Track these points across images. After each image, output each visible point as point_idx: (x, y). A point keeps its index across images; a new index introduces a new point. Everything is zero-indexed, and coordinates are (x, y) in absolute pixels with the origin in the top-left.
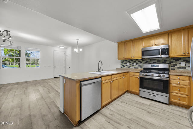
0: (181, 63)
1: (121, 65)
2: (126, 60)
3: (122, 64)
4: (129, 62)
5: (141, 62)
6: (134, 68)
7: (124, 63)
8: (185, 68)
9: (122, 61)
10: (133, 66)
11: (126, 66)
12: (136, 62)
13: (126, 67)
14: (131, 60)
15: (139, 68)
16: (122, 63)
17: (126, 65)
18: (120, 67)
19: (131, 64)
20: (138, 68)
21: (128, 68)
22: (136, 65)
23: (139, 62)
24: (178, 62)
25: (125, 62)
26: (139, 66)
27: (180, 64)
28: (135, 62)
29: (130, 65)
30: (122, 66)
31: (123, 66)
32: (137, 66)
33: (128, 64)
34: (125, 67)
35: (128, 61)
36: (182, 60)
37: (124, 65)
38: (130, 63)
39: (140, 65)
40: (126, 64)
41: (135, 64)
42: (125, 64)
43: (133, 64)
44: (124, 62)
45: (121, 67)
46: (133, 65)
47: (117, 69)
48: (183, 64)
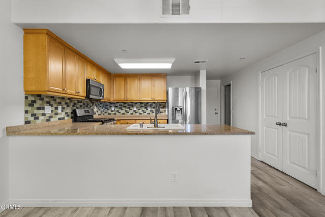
0: (95, 107)
1: (26, 112)
3: (29, 108)
4: (49, 103)
5: (68, 106)
6: (60, 119)
7: (36, 105)
8: (96, 113)
9: (31, 98)
10: (56, 114)
11: (44, 115)
12: (63, 103)
13: (41, 118)
14: (54, 99)
16: (31, 104)
17: (41, 112)
18: (23, 123)
19: (53, 108)
20: (64, 119)
21: (48, 120)
22: (62, 111)
23: (66, 103)
24: (93, 106)
25: (39, 103)
26: (66, 113)
28: (60, 103)
29: (52, 111)
30: (29, 115)
31: (33, 115)
32: (63, 115)
33: (48, 110)
34: (38, 118)
35: (48, 99)
36: (95, 105)
37: (36, 112)
38: (52, 106)
40: (43, 108)
41: (60, 109)
42: (38, 108)
44: (35, 102)
45: (27, 122)
46: (57, 111)
47: (11, 131)
48: (95, 109)
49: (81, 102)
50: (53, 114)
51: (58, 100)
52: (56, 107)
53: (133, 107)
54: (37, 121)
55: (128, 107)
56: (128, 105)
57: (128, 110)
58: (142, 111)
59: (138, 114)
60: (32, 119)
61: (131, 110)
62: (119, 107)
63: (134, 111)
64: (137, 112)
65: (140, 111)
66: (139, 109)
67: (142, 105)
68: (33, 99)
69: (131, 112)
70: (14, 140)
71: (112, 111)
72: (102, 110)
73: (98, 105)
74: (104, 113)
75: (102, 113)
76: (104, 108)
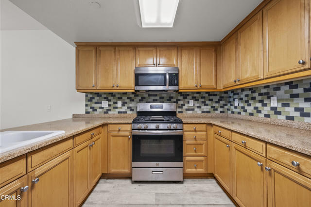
0: (190, 101)
1: (86, 105)
2: (98, 94)
3: (89, 103)
4: (106, 99)
5: (132, 100)
6: (119, 112)
7: (94, 101)
8: (193, 110)
9: (90, 96)
10: (116, 108)
11: (101, 108)
12: (123, 98)
13: (99, 110)
14: (112, 94)
15: (129, 112)
16: (90, 100)
17: (99, 105)
18: (84, 113)
19: (111, 103)
20: (125, 112)
21: (105, 113)
22: (123, 105)
23: (128, 98)
24: (186, 100)
25: (97, 99)
26: (128, 108)
27: (188, 103)
28: (120, 98)
29: (109, 105)
30: (88, 108)
31: (91, 108)
32: (124, 109)
33: (105, 104)
34: (96, 110)
35: (105, 96)
36: (190, 97)
37: (94, 105)
38: (110, 101)
39: (130, 105)
40: (101, 103)
41: (120, 104)
42: (96, 103)
43: (117, 103)
44: (94, 98)
45: (87, 113)
46: (116, 105)
47: (75, 117)
48: (192, 103)
49: (156, 95)
50: (111, 108)
51: (118, 96)
52: (115, 101)
53: (269, 98)
54: (95, 112)
55: (260, 98)
56: (260, 94)
57: (259, 105)
58: (296, 109)
59: (282, 118)
60: (91, 110)
61: (265, 105)
62: (245, 99)
63: (272, 109)
64: (280, 113)
65: (290, 110)
66: (287, 105)
67: (295, 91)
68: (91, 96)
69: (266, 110)
71: (236, 107)
72: (215, 105)
73: (203, 98)
74: (222, 110)
75: (217, 110)
76: (222, 103)
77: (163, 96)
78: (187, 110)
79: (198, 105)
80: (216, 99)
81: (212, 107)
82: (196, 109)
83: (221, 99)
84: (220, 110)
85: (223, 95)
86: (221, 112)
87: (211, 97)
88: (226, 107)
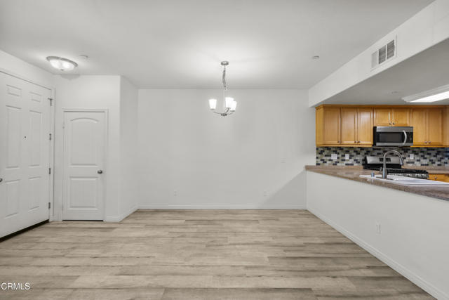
1: (317, 158)
2: (328, 148)
3: (319, 156)
4: (335, 152)
5: (358, 153)
6: (346, 164)
7: (324, 154)
8: (413, 163)
9: (320, 149)
10: (345, 160)
11: (330, 160)
12: (351, 151)
13: (328, 162)
14: (341, 149)
15: (355, 164)
16: (321, 153)
17: (328, 158)
18: (315, 164)
19: (340, 156)
20: (352, 164)
21: (334, 164)
22: (350, 158)
23: (355, 152)
24: (407, 154)
25: (326, 152)
26: (355, 160)
27: (409, 156)
28: (347, 152)
29: (338, 158)
30: (319, 160)
31: (322, 160)
32: (351, 161)
33: (334, 157)
34: (326, 162)
35: (334, 149)
36: (411, 151)
37: (324, 158)
38: (338, 154)
39: (357, 158)
40: (330, 156)
41: (347, 157)
42: (326, 156)
43: (344, 156)
44: (324, 151)
45: (318, 164)
46: (344, 158)
47: (308, 168)
48: (412, 157)
49: (379, 149)
50: (340, 160)
51: (345, 149)
52: (343, 154)
54: (325, 164)
60: (321, 162)
68: (322, 149)
70: (309, 173)
72: (433, 158)
73: (421, 152)
74: (439, 163)
75: (434, 163)
76: (439, 156)
77: (386, 150)
78: (408, 163)
79: (418, 158)
80: (433, 153)
81: (430, 160)
82: (416, 162)
83: (438, 153)
84: (437, 163)
85: (440, 150)
86: (439, 165)
87: (429, 152)
88: (443, 161)
